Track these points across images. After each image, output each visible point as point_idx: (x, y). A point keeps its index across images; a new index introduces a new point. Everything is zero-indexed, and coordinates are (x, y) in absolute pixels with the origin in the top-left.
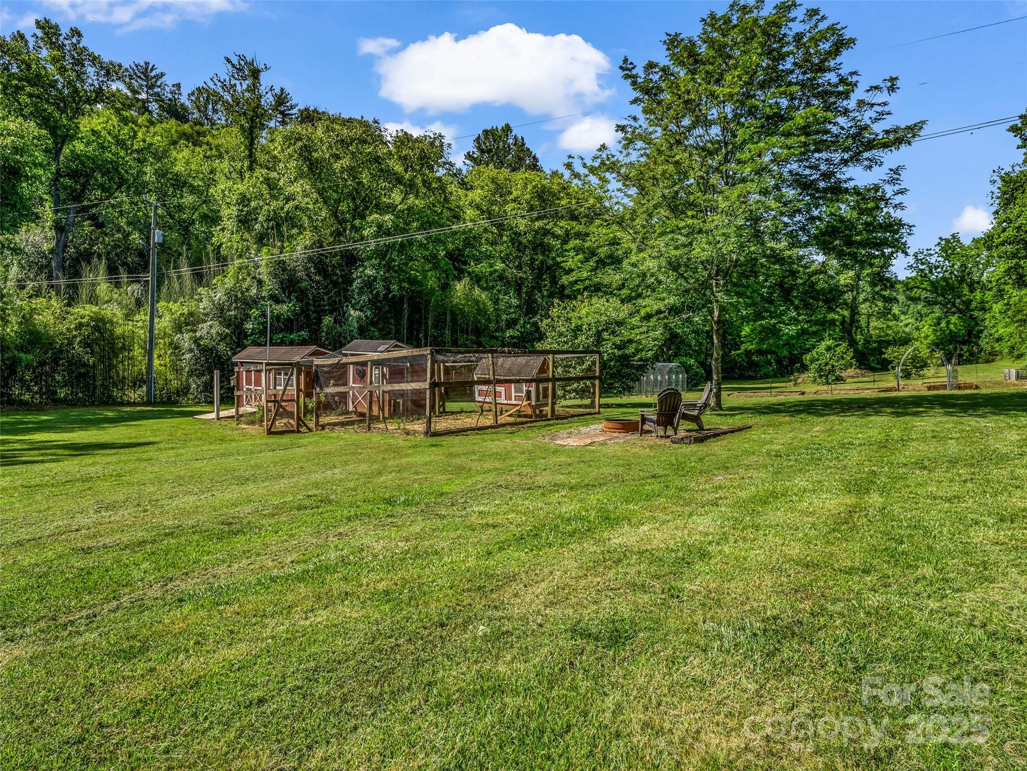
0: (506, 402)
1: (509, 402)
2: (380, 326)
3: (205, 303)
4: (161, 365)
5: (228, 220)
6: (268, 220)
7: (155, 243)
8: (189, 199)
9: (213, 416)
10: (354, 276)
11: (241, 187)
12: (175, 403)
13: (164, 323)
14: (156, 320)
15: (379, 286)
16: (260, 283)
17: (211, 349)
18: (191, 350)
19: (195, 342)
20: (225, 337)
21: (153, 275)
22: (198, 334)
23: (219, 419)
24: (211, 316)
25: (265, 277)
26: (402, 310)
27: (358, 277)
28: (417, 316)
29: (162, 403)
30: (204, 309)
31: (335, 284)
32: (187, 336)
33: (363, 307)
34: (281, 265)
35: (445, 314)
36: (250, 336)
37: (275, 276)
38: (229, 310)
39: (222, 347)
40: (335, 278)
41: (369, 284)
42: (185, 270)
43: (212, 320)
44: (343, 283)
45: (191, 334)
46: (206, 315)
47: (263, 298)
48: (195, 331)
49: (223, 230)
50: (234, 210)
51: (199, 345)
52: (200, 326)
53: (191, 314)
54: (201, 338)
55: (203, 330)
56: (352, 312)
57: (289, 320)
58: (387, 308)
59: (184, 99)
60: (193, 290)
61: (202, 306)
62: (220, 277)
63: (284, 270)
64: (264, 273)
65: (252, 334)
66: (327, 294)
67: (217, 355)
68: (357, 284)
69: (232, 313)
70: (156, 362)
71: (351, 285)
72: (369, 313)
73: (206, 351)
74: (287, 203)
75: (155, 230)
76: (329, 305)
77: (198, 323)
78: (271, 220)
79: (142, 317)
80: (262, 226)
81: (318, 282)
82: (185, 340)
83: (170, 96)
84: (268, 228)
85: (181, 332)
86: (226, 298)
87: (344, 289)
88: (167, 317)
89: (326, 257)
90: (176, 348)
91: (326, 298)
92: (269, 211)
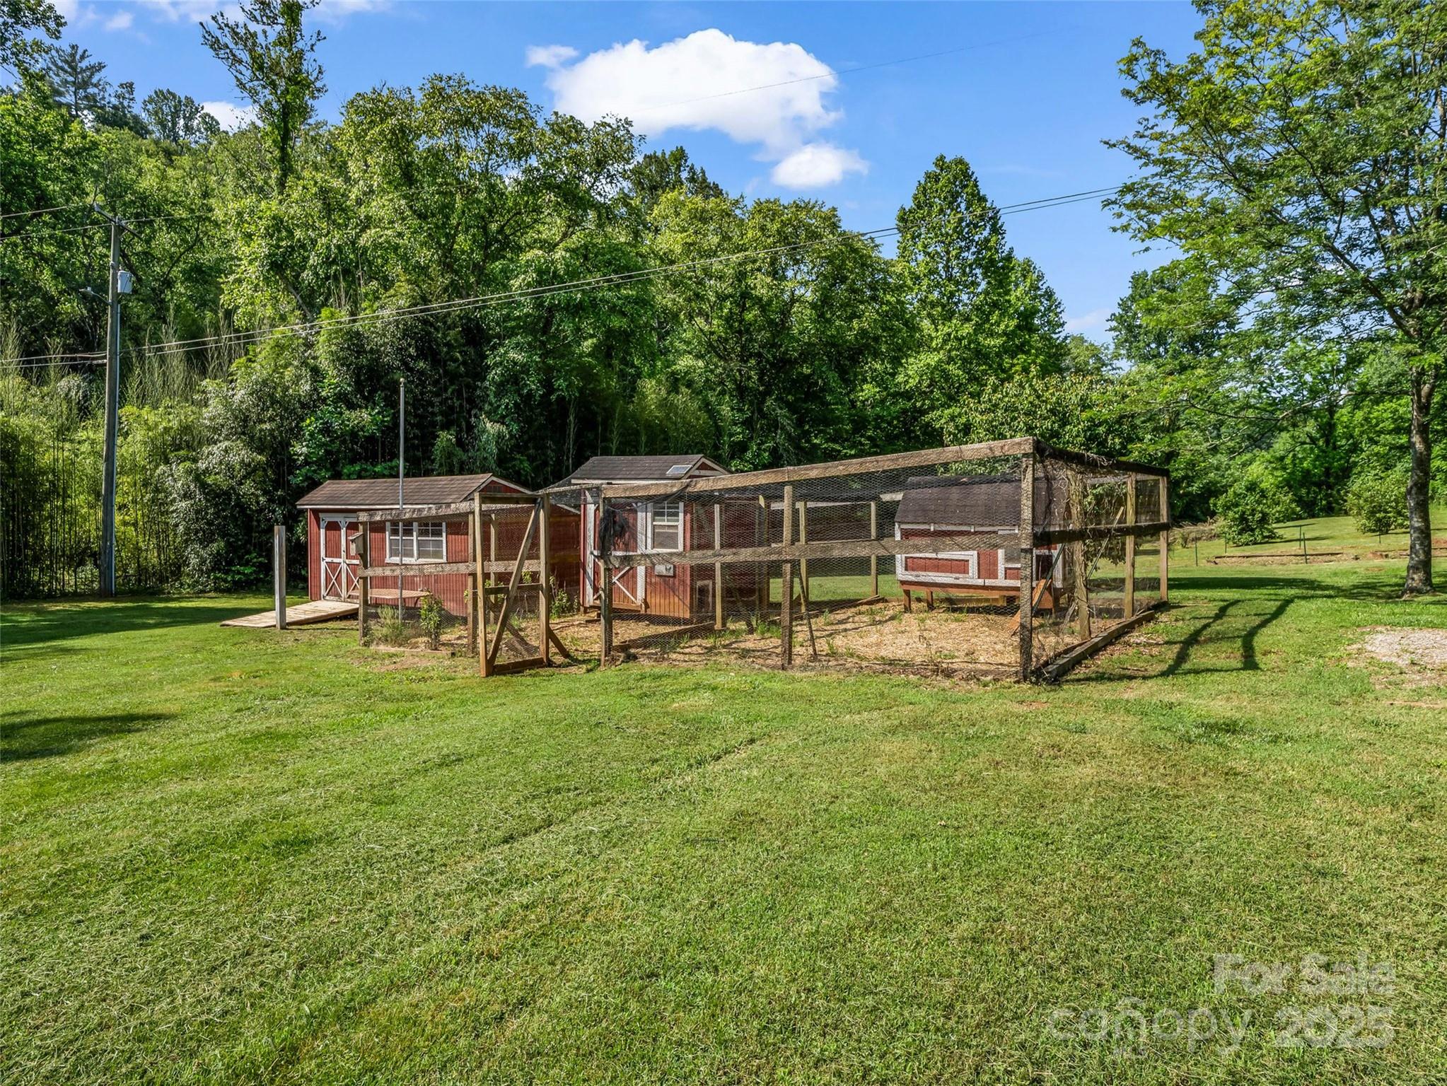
0: (980, 582)
1: (989, 582)
2: (531, 451)
3: (214, 408)
4: (125, 524)
5: (250, 263)
6: (328, 262)
7: (116, 295)
8: (165, 240)
9: (270, 618)
10: (490, 362)
11: (271, 206)
12: (155, 594)
13: (133, 447)
14: (119, 441)
15: (532, 383)
16: (316, 372)
17: (227, 493)
18: (186, 496)
19: (197, 478)
20: (254, 470)
21: (114, 354)
22: (202, 465)
23: (285, 626)
24: (225, 432)
25: (324, 363)
26: (564, 425)
27: (496, 365)
28: (590, 435)
29: (133, 594)
30: (211, 419)
31: (453, 377)
32: (180, 469)
33: (503, 417)
34: (354, 342)
35: (637, 433)
36: (299, 467)
37: (343, 362)
38: (261, 421)
39: (248, 488)
40: (452, 365)
41: (514, 378)
42: (173, 346)
43: (227, 438)
44: (467, 374)
45: (188, 464)
46: (215, 430)
47: (324, 400)
48: (195, 460)
49: (239, 281)
50: (260, 247)
51: (203, 486)
52: (205, 450)
53: (186, 429)
54: (207, 471)
55: (213, 456)
56: (489, 425)
57: (371, 439)
58: (542, 420)
59: (137, 109)
60: (190, 386)
61: (206, 412)
62: (243, 360)
63: (360, 351)
64: (323, 354)
65: (306, 463)
66: (437, 394)
67: (238, 504)
68: (495, 374)
69: (267, 426)
70: (118, 518)
71: (484, 379)
72: (515, 427)
73: (218, 496)
74: (363, 230)
75: (115, 269)
76: (442, 413)
77: (200, 444)
78: (334, 262)
79: (92, 434)
80: (316, 274)
81: (422, 373)
82: (176, 476)
83: (114, 101)
84: (327, 278)
85: (167, 461)
86: (253, 399)
87: (468, 386)
88: (139, 435)
89: (437, 329)
90: (157, 491)
91: (436, 400)
92: (328, 248)
